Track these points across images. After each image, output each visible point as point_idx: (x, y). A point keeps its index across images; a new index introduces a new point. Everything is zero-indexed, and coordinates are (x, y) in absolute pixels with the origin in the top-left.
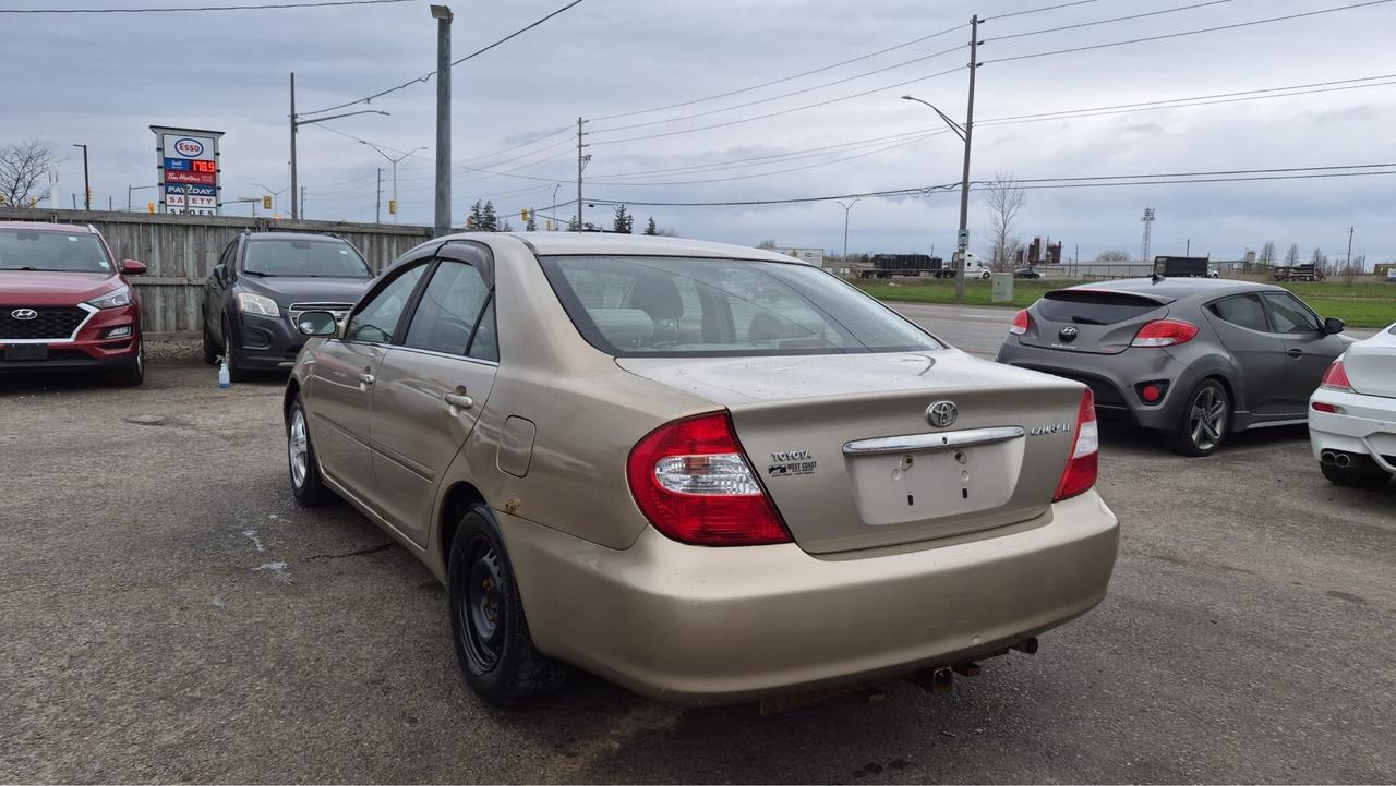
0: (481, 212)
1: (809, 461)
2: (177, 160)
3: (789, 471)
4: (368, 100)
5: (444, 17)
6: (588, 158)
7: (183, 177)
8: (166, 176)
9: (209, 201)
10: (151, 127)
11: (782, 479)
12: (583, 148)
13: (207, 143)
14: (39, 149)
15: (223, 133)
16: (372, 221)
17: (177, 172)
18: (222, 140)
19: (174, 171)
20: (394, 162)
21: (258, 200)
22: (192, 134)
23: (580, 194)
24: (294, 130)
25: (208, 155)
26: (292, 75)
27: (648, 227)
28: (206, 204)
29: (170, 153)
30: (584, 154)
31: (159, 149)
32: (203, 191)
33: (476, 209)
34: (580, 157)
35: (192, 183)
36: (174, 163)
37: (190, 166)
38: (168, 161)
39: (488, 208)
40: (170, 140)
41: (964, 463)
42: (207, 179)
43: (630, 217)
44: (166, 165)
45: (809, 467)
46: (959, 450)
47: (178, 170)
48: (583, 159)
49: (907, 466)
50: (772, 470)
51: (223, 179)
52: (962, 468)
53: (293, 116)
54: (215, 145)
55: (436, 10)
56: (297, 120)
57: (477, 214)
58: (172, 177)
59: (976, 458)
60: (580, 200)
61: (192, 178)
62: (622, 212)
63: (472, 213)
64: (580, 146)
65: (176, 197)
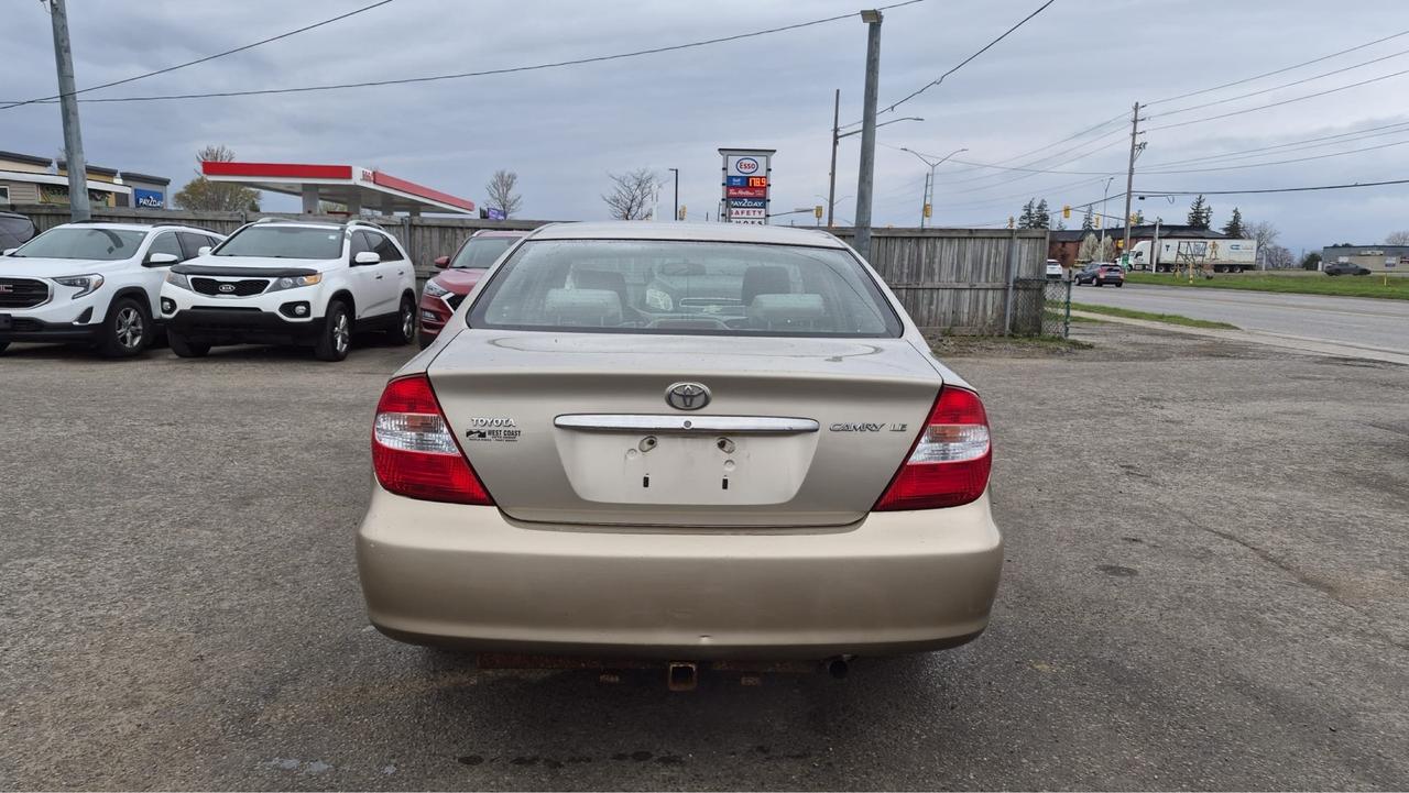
0: (1033, 211)
1: (511, 429)
2: (737, 177)
3: (488, 436)
4: (893, 108)
5: (874, 19)
6: (1143, 146)
7: (741, 192)
8: (728, 192)
9: (760, 212)
10: (720, 150)
11: (481, 443)
12: (1137, 136)
13: (761, 160)
14: (647, 174)
15: (774, 151)
16: (917, 225)
17: (737, 188)
18: (774, 158)
19: (734, 187)
20: (933, 166)
21: (811, 210)
22: (749, 153)
23: (1130, 186)
24: (836, 143)
25: (761, 172)
26: (838, 91)
27: (1232, 219)
28: (757, 215)
29: (733, 172)
30: (1138, 142)
31: (724, 169)
32: (756, 204)
33: (1028, 208)
34: (1134, 145)
35: (749, 198)
36: (734, 180)
37: (746, 182)
38: (730, 178)
39: (1041, 207)
40: (733, 160)
41: (729, 452)
42: (759, 193)
43: (1209, 209)
44: (729, 183)
45: (512, 435)
46: (724, 437)
47: (738, 187)
48: (1137, 148)
49: (647, 447)
50: (469, 433)
51: (772, 193)
52: (723, 455)
53: (836, 130)
54: (768, 162)
55: (866, 15)
56: (839, 134)
57: (1029, 214)
58: (732, 192)
59: (744, 448)
60: (1129, 193)
61: (747, 193)
62: (1199, 204)
63: (1024, 213)
64: (1134, 135)
65: (740, 210)
